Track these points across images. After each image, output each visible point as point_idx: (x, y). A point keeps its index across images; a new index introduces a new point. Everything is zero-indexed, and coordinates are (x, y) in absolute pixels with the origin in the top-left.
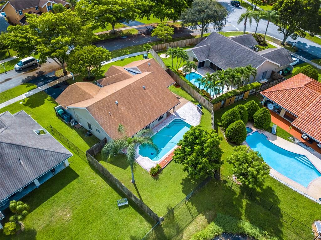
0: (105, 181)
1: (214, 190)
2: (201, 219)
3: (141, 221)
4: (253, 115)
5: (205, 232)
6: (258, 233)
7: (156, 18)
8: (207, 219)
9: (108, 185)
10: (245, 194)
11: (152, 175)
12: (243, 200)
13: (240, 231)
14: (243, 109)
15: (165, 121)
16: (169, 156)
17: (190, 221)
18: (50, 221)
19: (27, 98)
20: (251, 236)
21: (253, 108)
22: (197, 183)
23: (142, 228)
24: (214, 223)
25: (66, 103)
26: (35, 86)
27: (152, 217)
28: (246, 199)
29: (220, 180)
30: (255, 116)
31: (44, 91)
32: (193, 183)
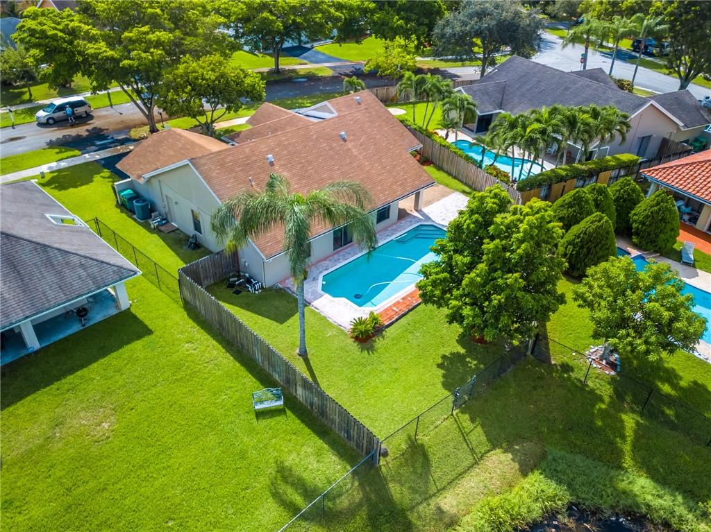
0: (224, 348)
1: (534, 387)
2: (500, 462)
3: (319, 454)
4: (629, 213)
5: (513, 497)
6: (681, 510)
7: (376, 38)
8: (517, 464)
9: (232, 358)
10: (628, 399)
11: (357, 338)
12: (624, 417)
13: (621, 502)
14: (604, 192)
15: (394, 227)
16: (403, 299)
17: (466, 464)
18: (48, 438)
19: (52, 172)
20: (660, 517)
21: (629, 194)
22: (485, 365)
23: (320, 473)
24: (541, 474)
25: (142, 169)
26: (77, 152)
27: (352, 444)
28: (633, 411)
29: (550, 362)
30: (635, 214)
31: (97, 161)
32: (473, 366)
